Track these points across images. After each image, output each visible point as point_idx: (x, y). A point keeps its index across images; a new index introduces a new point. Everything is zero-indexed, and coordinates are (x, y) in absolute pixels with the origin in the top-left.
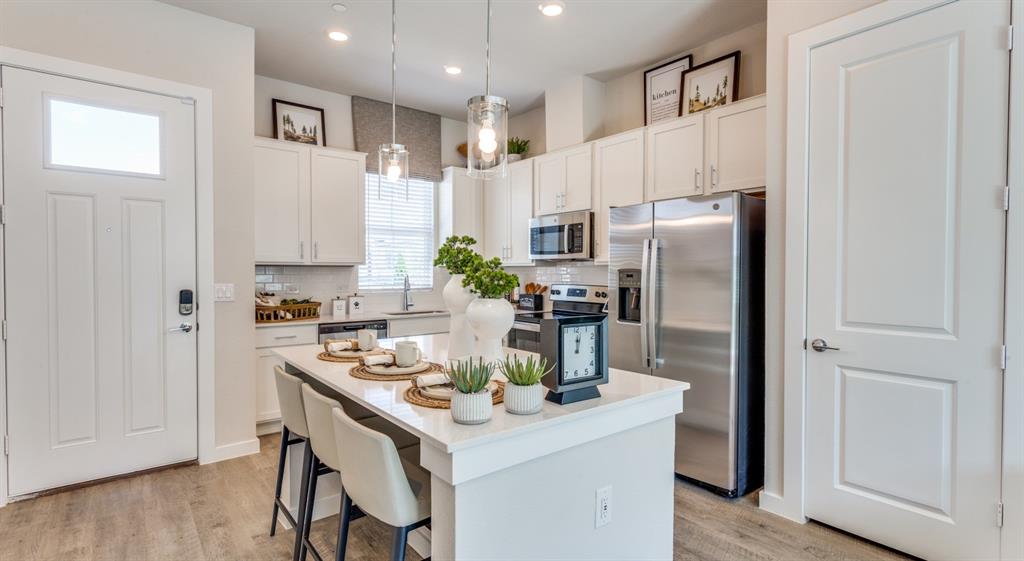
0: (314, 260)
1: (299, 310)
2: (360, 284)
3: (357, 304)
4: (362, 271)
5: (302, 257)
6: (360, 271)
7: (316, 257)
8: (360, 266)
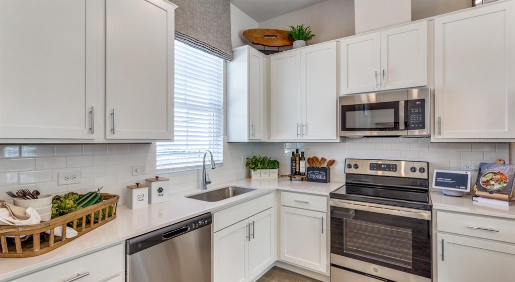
0: (109, 136)
1: (88, 217)
2: (158, 164)
3: (160, 190)
4: (160, 147)
5: (91, 130)
6: (158, 148)
7: (113, 130)
8: (158, 143)
